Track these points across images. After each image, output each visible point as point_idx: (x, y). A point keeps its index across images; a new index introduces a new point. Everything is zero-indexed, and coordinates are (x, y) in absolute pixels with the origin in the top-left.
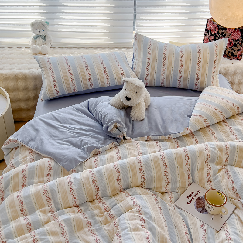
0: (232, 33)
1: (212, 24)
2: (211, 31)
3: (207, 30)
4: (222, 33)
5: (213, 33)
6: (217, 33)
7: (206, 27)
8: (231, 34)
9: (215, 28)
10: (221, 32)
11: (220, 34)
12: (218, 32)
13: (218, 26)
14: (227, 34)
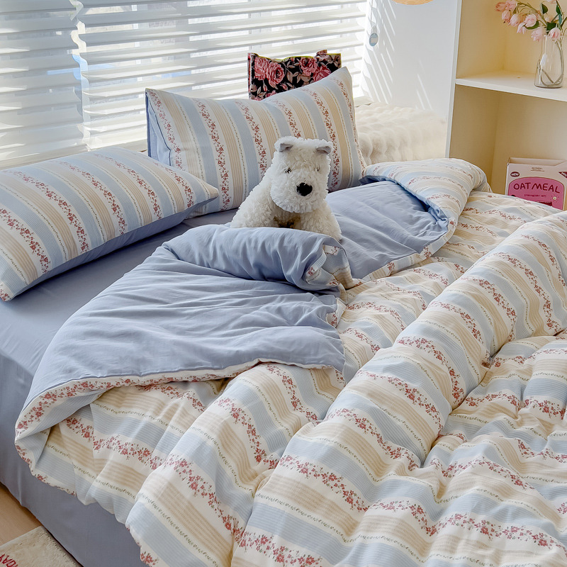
0: (312, 75)
1: (268, 65)
2: (266, 80)
3: (256, 82)
4: (295, 79)
5: (273, 84)
6: (282, 82)
7: (253, 75)
8: (312, 79)
9: (277, 72)
10: (290, 77)
11: (289, 82)
12: (285, 80)
13: (283, 66)
14: (305, 79)
